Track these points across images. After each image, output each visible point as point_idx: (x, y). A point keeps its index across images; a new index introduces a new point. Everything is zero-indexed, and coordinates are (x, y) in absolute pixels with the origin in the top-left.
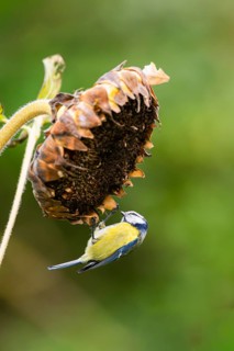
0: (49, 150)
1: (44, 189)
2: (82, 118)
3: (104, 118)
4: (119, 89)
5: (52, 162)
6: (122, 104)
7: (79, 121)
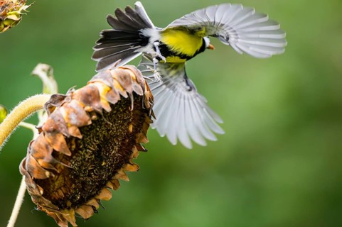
0: (40, 146)
1: (33, 185)
2: (73, 117)
3: (94, 117)
4: (111, 88)
5: (42, 158)
6: (114, 102)
7: (69, 119)
